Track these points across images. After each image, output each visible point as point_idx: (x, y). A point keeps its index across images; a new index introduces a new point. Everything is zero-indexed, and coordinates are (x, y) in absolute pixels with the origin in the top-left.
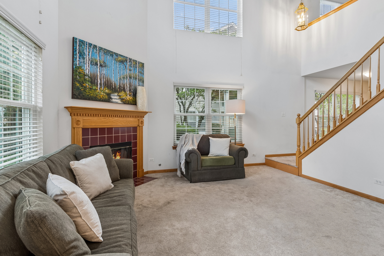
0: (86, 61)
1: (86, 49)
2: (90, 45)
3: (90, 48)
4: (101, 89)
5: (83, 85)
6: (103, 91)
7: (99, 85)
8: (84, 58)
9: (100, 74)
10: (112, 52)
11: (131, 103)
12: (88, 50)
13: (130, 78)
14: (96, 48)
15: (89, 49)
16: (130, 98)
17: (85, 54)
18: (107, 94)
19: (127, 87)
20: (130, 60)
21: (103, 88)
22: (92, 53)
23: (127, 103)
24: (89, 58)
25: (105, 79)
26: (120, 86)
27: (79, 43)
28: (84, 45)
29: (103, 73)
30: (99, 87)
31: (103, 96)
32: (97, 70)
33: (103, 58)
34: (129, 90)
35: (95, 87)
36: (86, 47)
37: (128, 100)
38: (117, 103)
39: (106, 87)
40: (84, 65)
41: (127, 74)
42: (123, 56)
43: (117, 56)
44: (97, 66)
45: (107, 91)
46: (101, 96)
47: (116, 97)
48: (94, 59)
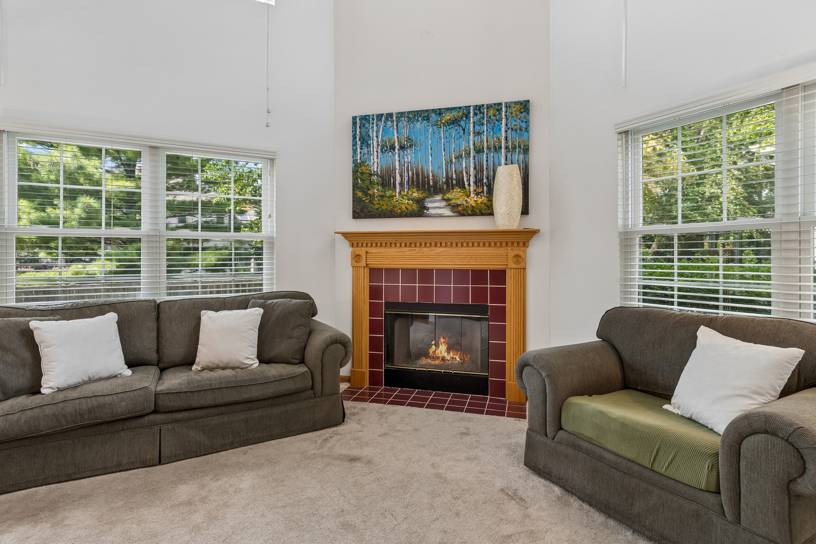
0: (372, 150)
1: (373, 127)
2: (379, 117)
3: (379, 123)
4: (402, 193)
5: (369, 192)
6: (407, 196)
7: (398, 186)
8: (368, 146)
9: (400, 165)
10: (427, 111)
11: (483, 212)
12: (375, 128)
13: (477, 153)
14: (392, 118)
15: (377, 125)
16: (480, 201)
17: (370, 137)
18: (415, 201)
19: (470, 176)
20: (479, 110)
21: (406, 190)
22: (383, 130)
23: (470, 212)
24: (378, 142)
25: (410, 173)
26: (448, 179)
27: (361, 123)
28: (369, 123)
29: (406, 160)
30: (398, 190)
31: (407, 206)
32: (395, 158)
33: (405, 132)
34: (475, 183)
35: (391, 192)
36: (373, 124)
37: (473, 205)
38: (440, 216)
39: (413, 188)
40: (370, 158)
41: (469, 146)
42: (455, 108)
43: (440, 114)
44: (394, 150)
45: (415, 195)
46: (404, 207)
47: (437, 204)
48: (387, 140)
